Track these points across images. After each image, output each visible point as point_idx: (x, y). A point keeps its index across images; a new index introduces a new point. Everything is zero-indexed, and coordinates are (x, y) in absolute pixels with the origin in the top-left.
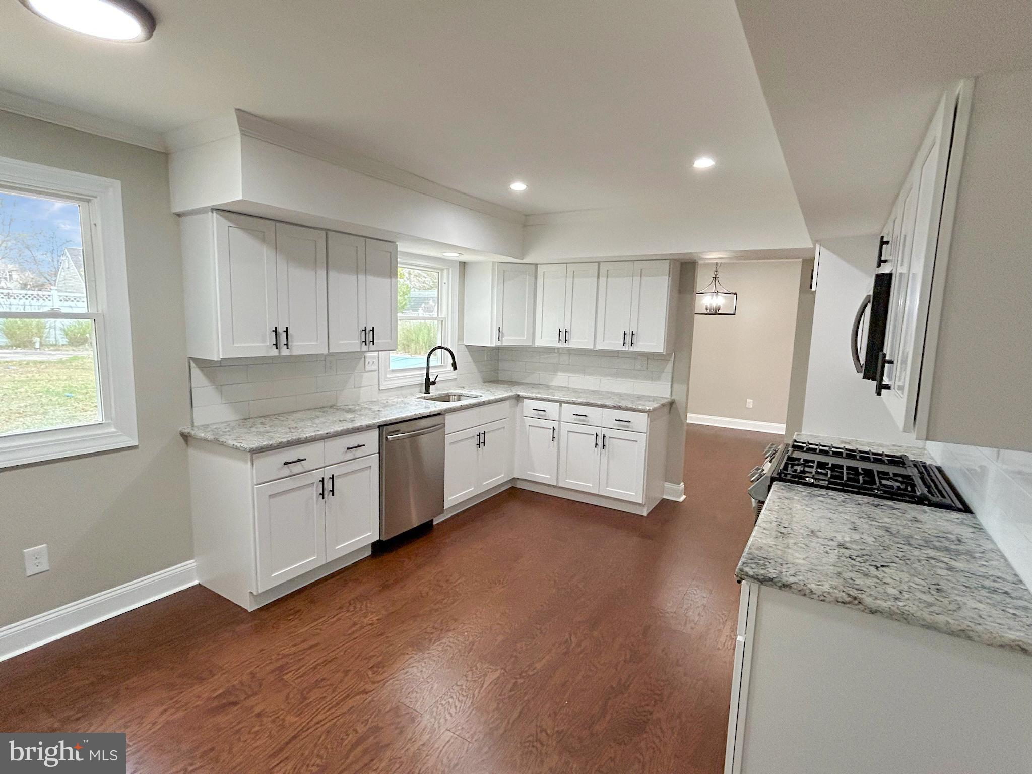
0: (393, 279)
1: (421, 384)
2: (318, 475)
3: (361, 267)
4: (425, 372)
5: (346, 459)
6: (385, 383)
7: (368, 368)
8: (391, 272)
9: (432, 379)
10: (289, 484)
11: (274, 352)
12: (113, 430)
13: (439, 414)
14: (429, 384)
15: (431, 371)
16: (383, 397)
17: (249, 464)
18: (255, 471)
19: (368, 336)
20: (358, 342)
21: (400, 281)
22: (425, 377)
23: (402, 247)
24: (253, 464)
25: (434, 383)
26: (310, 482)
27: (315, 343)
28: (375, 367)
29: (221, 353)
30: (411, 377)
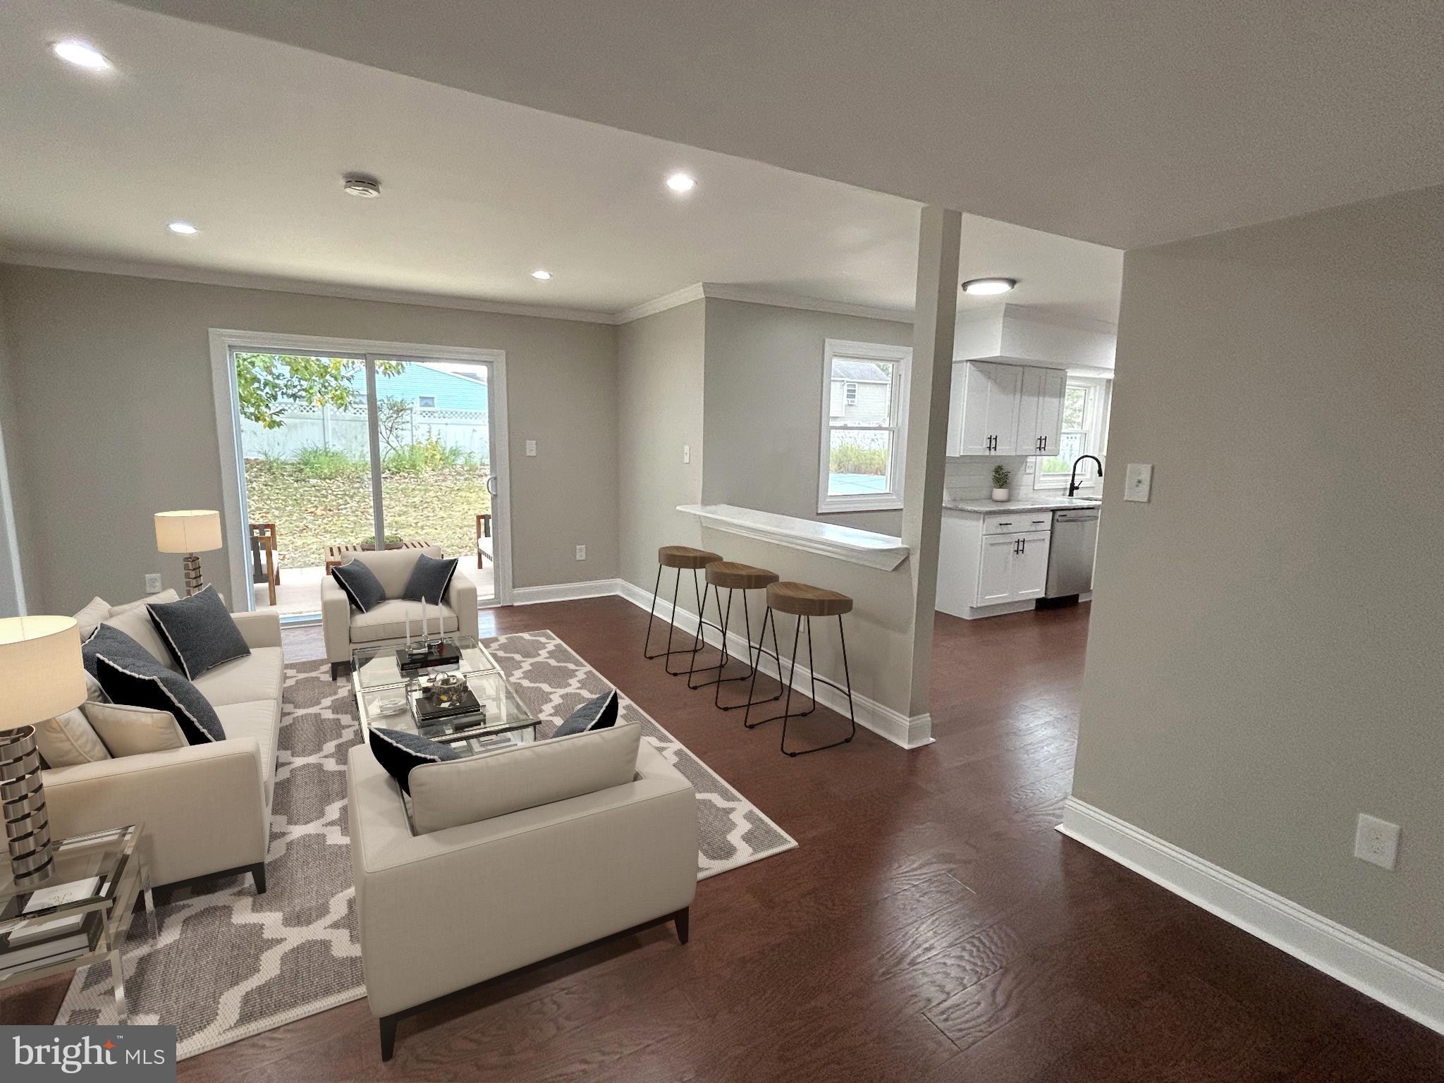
0: (1062, 399)
1: (1065, 489)
2: (1016, 537)
3: (1040, 392)
4: (1071, 478)
5: (1032, 530)
6: (1039, 485)
7: (1028, 471)
8: (1061, 394)
9: (1076, 485)
10: (1001, 539)
11: (987, 453)
12: (894, 497)
13: (1093, 508)
14: (1073, 488)
15: (1076, 477)
16: (1036, 496)
17: (982, 521)
18: (985, 526)
19: (1041, 445)
20: (1033, 448)
21: (1067, 403)
22: (1070, 482)
23: (1070, 373)
24: (984, 521)
25: (1077, 488)
26: (1009, 541)
27: (1008, 447)
28: (1032, 471)
29: (962, 451)
30: (1058, 481)
